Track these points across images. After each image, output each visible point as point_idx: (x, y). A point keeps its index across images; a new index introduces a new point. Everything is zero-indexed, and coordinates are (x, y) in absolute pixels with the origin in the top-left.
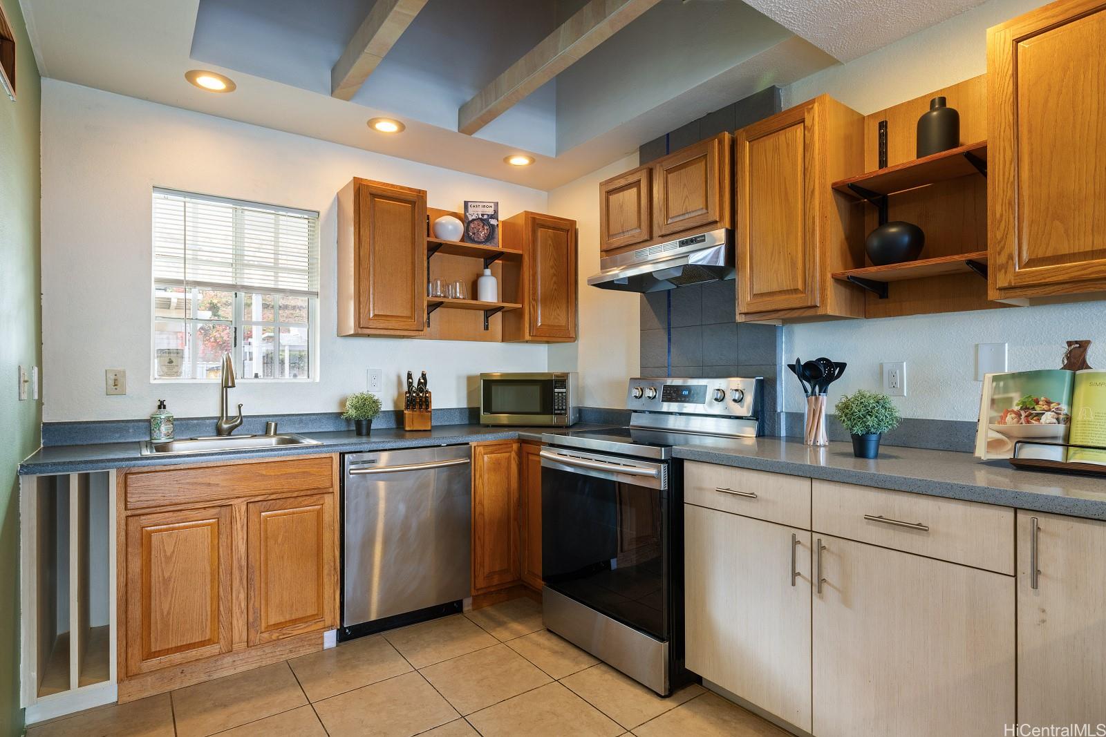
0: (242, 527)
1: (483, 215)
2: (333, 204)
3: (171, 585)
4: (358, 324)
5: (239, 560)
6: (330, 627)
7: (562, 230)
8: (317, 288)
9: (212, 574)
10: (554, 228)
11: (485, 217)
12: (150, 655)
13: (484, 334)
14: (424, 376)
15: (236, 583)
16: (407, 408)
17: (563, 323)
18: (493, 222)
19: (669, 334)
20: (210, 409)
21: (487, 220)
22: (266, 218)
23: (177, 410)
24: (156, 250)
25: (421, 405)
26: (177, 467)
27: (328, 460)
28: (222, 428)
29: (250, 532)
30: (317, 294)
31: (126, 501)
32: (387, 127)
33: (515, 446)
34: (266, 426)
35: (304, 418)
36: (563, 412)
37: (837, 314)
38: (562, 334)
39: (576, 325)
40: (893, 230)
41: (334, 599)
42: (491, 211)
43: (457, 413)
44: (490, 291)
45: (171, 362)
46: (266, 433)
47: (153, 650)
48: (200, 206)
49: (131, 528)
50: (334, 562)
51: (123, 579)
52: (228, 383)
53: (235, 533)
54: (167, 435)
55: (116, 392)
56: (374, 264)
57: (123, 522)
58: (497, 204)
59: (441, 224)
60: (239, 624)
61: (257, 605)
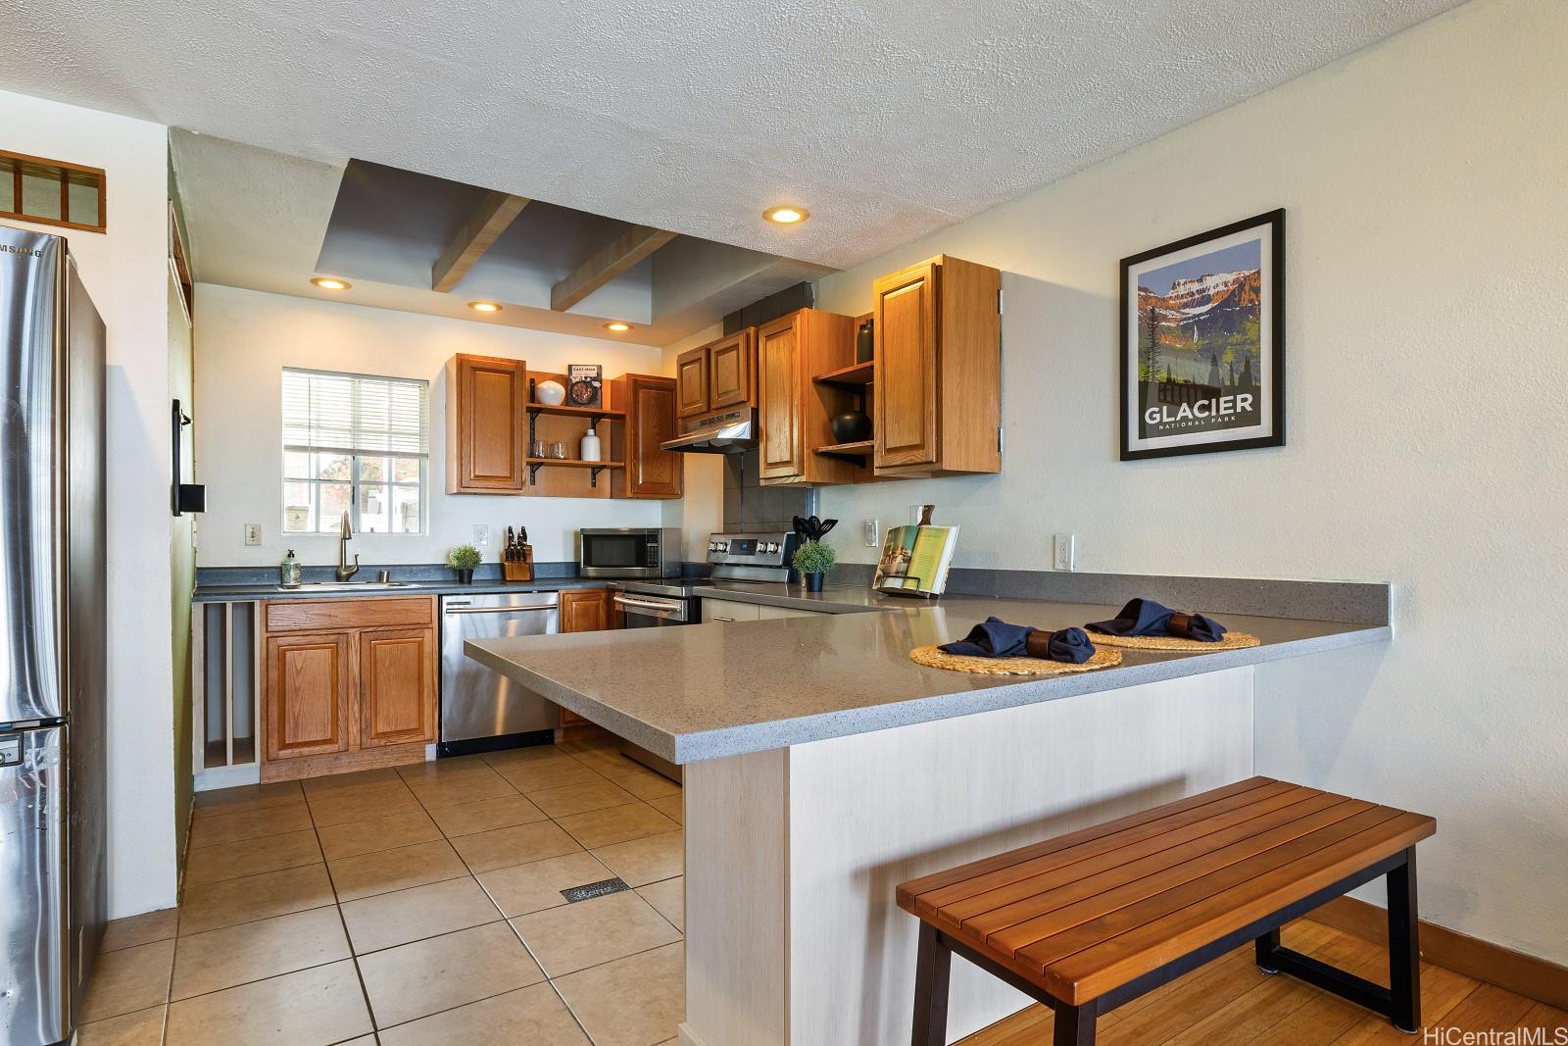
0: (356, 652)
1: (586, 378)
2: (441, 374)
3: (300, 694)
4: (461, 484)
5: (354, 679)
6: (430, 741)
7: (666, 390)
8: (426, 450)
9: (332, 686)
10: (658, 389)
11: (589, 379)
12: (284, 746)
13: (594, 491)
14: (523, 530)
15: (352, 696)
16: (507, 560)
17: (667, 480)
18: (596, 384)
19: (742, 492)
20: (331, 559)
21: (590, 382)
22: (382, 387)
23: (304, 559)
24: (285, 421)
25: (519, 558)
26: (305, 601)
27: (429, 601)
28: (341, 574)
29: (363, 655)
30: (427, 455)
31: (267, 625)
32: (486, 308)
33: (603, 595)
34: (378, 574)
35: (414, 568)
36: (655, 564)
37: (819, 481)
38: (667, 490)
39: (681, 481)
40: (848, 417)
41: (433, 718)
42: (594, 374)
43: (563, 567)
44: (592, 450)
45: (298, 517)
46: (380, 580)
47: (287, 742)
48: (321, 381)
49: (271, 647)
50: (433, 686)
51: (264, 686)
52: (346, 537)
53: (350, 655)
54: (295, 579)
55: (254, 543)
56: (475, 430)
57: (265, 641)
58: (600, 367)
59: (544, 390)
60: (354, 729)
61: (368, 716)
